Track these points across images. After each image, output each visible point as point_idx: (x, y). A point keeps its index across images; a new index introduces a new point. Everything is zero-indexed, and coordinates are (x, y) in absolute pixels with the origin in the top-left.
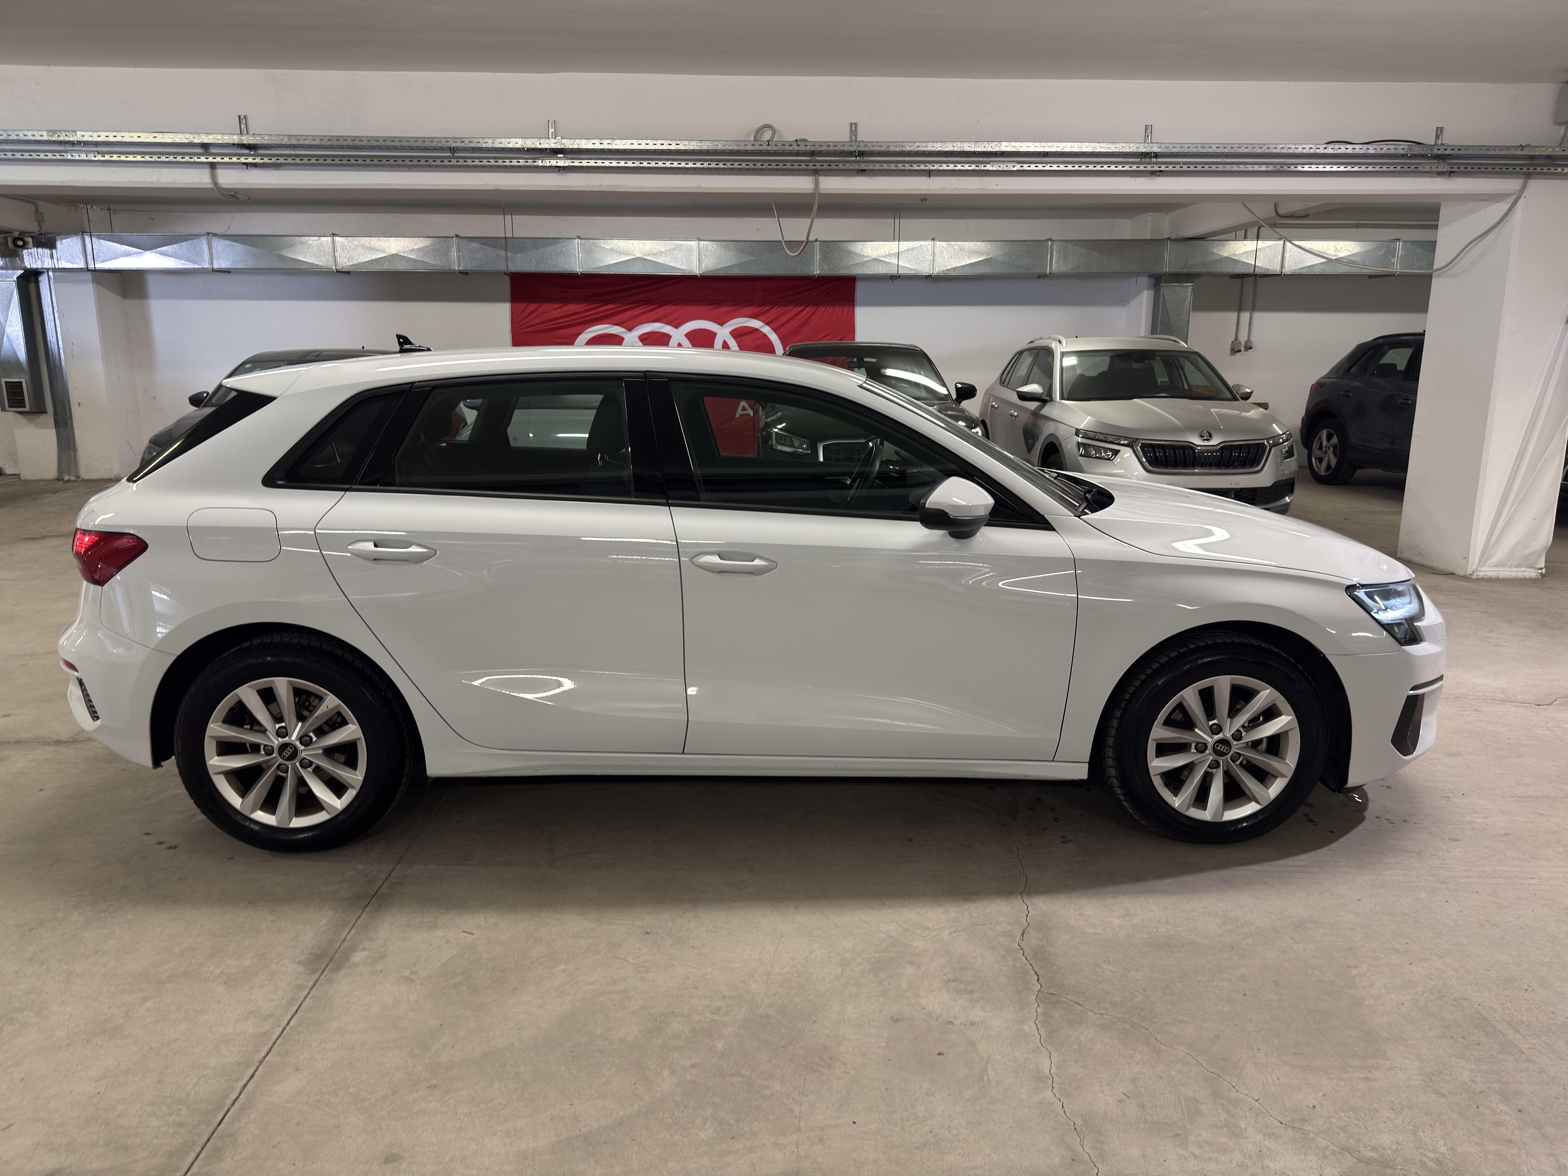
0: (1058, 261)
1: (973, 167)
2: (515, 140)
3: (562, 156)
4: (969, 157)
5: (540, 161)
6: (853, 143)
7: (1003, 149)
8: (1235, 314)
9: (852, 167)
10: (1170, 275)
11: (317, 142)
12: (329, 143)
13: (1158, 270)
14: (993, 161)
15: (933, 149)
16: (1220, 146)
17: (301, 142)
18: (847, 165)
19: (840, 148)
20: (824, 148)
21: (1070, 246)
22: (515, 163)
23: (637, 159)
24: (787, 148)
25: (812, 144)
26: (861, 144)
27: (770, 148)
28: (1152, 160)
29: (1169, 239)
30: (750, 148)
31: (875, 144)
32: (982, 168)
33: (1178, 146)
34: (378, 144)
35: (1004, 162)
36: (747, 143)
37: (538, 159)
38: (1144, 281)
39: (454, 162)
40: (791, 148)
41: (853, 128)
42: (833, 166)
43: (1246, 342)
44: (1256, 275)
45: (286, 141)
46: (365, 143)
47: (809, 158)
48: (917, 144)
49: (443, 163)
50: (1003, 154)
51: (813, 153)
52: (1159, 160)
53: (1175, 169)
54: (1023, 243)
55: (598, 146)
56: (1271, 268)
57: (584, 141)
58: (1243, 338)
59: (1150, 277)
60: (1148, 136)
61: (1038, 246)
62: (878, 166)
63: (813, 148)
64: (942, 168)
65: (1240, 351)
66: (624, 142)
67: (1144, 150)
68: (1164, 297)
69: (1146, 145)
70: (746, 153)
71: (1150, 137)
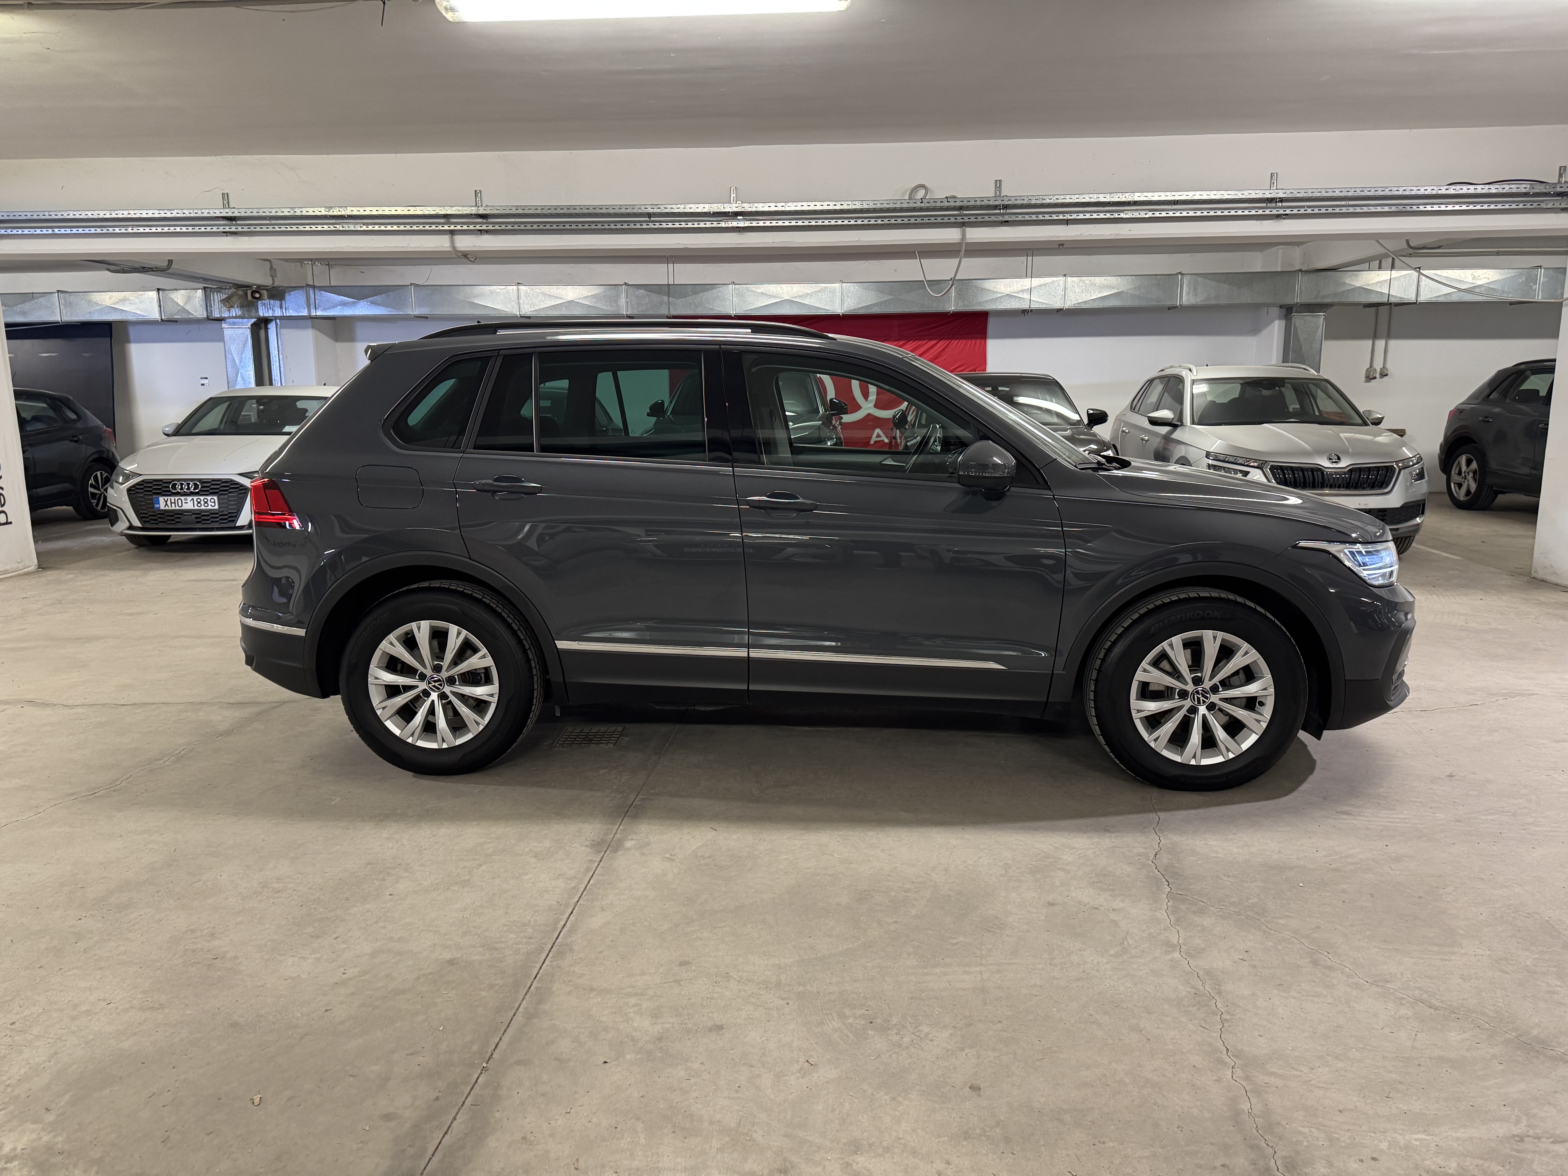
0: (1188, 294)
1: (1108, 216)
2: (702, 205)
3: (741, 217)
4: (1104, 207)
5: (723, 223)
6: (998, 198)
7: (1136, 199)
8: (1370, 342)
9: (996, 219)
10: (1301, 305)
11: (539, 211)
12: (549, 211)
13: (1289, 301)
14: (1126, 210)
15: (1071, 201)
16: (1343, 190)
17: (526, 212)
18: (992, 217)
19: (986, 202)
20: (972, 203)
21: (1200, 279)
22: (702, 225)
23: (807, 219)
24: (938, 204)
25: (961, 200)
26: (1005, 198)
27: (923, 205)
28: (1278, 204)
29: (1300, 270)
30: (905, 205)
31: (1018, 198)
32: (1117, 216)
33: (1302, 191)
34: (589, 211)
35: (1137, 210)
36: (903, 201)
37: (721, 221)
38: (1275, 311)
39: (651, 225)
40: (942, 204)
41: (998, 184)
42: (980, 219)
43: (1381, 369)
44: (1390, 304)
45: (514, 211)
46: (578, 211)
47: (957, 212)
48: (1057, 197)
49: (642, 227)
50: (1135, 203)
51: (961, 208)
52: (1285, 204)
53: (1299, 212)
54: (1154, 277)
55: (773, 209)
56: (1406, 297)
57: (762, 205)
58: (1378, 365)
59: (1281, 307)
60: (1273, 183)
61: (1170, 280)
62: (1020, 218)
63: (961, 204)
64: (1079, 217)
65: (1375, 378)
66: (795, 204)
67: (1269, 196)
68: (1295, 326)
69: (1271, 191)
70: (901, 210)
71: (1275, 184)
